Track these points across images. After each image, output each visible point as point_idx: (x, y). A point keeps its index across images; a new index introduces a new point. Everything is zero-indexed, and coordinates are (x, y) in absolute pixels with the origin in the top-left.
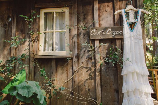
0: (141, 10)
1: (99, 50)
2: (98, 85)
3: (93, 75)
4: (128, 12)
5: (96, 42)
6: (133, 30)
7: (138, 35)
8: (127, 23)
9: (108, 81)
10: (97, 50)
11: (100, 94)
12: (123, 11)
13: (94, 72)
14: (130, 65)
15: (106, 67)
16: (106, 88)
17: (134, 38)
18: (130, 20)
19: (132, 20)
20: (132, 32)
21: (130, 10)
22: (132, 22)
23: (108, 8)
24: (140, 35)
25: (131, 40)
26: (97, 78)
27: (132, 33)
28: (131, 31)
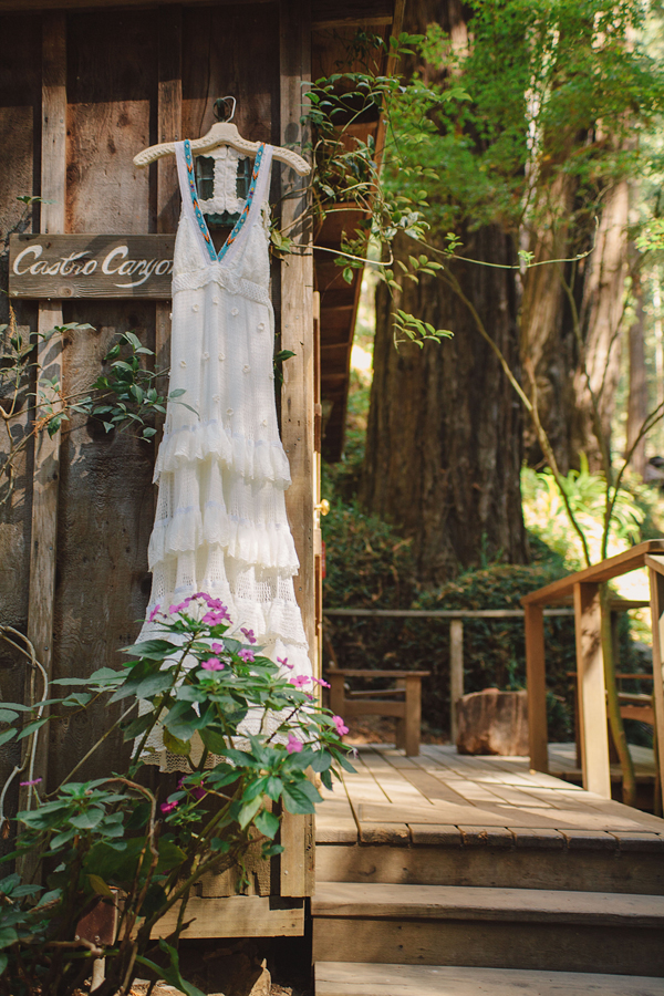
0: (270, 151)
1: (59, 360)
2: (42, 547)
3: (18, 498)
4: (206, 156)
5: (43, 314)
6: (223, 254)
7: (245, 276)
8: (197, 212)
9: (101, 528)
10: (49, 358)
11: (50, 599)
12: (177, 147)
13: (26, 482)
14: (186, 427)
15: (92, 452)
16: (84, 566)
17: (229, 294)
18: (215, 198)
19: (225, 199)
20: (217, 262)
21: (218, 146)
22: (226, 211)
23: (126, 130)
24: (254, 279)
25: (208, 304)
26: (35, 508)
27: (216, 266)
28: (213, 259)
